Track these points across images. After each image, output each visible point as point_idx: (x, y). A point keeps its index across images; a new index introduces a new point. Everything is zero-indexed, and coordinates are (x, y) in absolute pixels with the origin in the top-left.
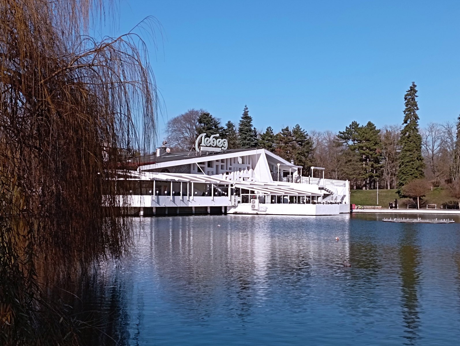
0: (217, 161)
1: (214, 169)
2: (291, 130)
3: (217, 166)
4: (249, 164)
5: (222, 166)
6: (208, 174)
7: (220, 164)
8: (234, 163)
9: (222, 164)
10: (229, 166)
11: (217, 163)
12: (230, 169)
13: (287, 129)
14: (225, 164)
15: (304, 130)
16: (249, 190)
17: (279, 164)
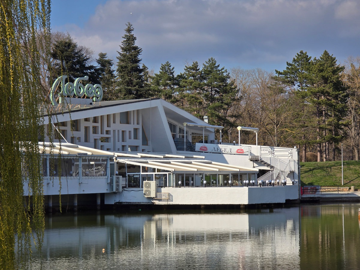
0: (86, 120)
1: (81, 134)
2: (201, 68)
3: (86, 128)
4: (138, 124)
5: (95, 128)
6: (72, 142)
7: (91, 124)
8: (114, 122)
9: (95, 124)
10: (106, 128)
11: (87, 124)
12: (108, 132)
13: (195, 67)
14: (98, 125)
15: (223, 69)
16: (139, 166)
17: (185, 124)
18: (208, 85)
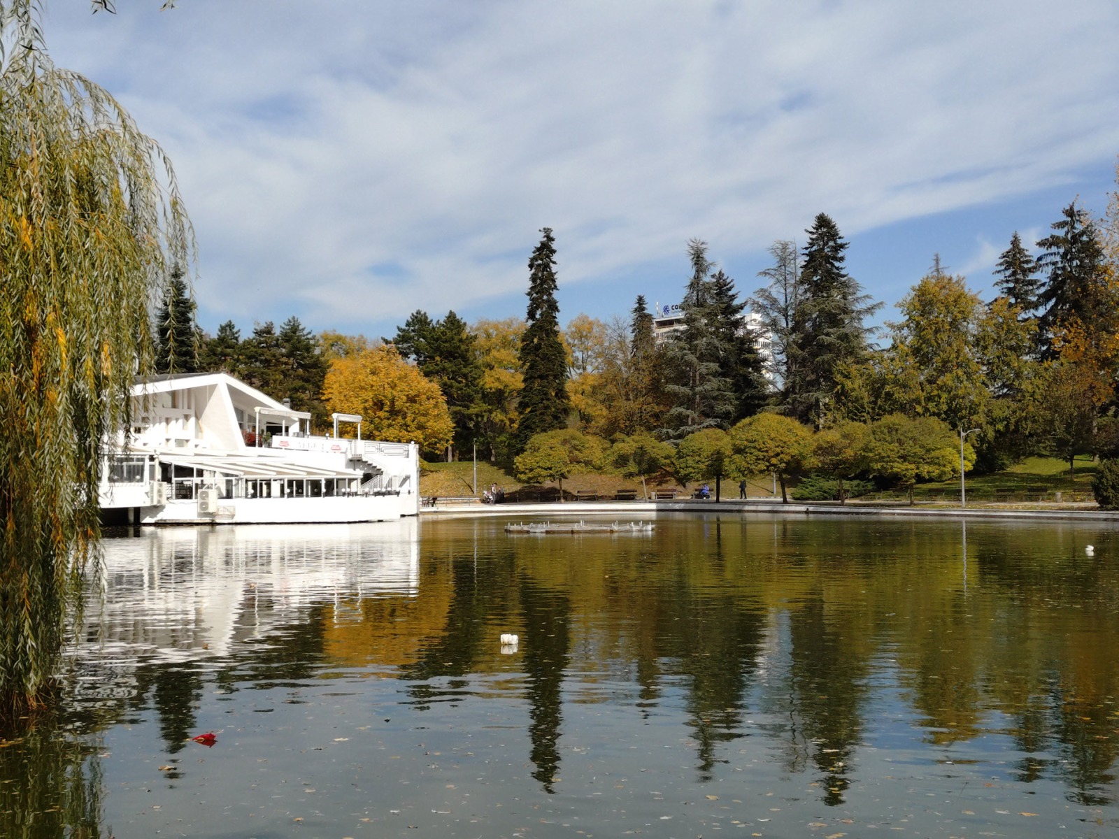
2: (277, 332)
4: (189, 408)
8: (154, 406)
10: (142, 414)
12: (144, 419)
13: (268, 331)
15: (310, 333)
16: (192, 470)
17: (257, 409)
18: (289, 355)
